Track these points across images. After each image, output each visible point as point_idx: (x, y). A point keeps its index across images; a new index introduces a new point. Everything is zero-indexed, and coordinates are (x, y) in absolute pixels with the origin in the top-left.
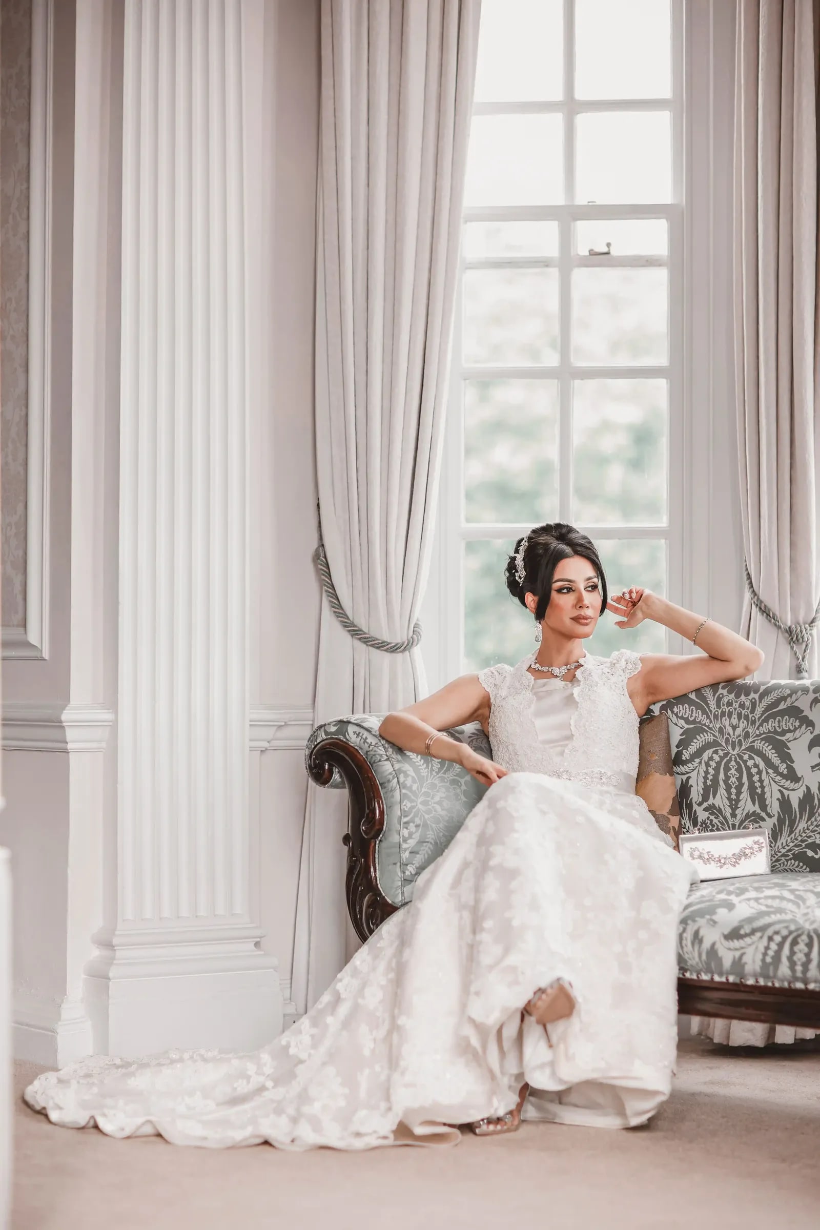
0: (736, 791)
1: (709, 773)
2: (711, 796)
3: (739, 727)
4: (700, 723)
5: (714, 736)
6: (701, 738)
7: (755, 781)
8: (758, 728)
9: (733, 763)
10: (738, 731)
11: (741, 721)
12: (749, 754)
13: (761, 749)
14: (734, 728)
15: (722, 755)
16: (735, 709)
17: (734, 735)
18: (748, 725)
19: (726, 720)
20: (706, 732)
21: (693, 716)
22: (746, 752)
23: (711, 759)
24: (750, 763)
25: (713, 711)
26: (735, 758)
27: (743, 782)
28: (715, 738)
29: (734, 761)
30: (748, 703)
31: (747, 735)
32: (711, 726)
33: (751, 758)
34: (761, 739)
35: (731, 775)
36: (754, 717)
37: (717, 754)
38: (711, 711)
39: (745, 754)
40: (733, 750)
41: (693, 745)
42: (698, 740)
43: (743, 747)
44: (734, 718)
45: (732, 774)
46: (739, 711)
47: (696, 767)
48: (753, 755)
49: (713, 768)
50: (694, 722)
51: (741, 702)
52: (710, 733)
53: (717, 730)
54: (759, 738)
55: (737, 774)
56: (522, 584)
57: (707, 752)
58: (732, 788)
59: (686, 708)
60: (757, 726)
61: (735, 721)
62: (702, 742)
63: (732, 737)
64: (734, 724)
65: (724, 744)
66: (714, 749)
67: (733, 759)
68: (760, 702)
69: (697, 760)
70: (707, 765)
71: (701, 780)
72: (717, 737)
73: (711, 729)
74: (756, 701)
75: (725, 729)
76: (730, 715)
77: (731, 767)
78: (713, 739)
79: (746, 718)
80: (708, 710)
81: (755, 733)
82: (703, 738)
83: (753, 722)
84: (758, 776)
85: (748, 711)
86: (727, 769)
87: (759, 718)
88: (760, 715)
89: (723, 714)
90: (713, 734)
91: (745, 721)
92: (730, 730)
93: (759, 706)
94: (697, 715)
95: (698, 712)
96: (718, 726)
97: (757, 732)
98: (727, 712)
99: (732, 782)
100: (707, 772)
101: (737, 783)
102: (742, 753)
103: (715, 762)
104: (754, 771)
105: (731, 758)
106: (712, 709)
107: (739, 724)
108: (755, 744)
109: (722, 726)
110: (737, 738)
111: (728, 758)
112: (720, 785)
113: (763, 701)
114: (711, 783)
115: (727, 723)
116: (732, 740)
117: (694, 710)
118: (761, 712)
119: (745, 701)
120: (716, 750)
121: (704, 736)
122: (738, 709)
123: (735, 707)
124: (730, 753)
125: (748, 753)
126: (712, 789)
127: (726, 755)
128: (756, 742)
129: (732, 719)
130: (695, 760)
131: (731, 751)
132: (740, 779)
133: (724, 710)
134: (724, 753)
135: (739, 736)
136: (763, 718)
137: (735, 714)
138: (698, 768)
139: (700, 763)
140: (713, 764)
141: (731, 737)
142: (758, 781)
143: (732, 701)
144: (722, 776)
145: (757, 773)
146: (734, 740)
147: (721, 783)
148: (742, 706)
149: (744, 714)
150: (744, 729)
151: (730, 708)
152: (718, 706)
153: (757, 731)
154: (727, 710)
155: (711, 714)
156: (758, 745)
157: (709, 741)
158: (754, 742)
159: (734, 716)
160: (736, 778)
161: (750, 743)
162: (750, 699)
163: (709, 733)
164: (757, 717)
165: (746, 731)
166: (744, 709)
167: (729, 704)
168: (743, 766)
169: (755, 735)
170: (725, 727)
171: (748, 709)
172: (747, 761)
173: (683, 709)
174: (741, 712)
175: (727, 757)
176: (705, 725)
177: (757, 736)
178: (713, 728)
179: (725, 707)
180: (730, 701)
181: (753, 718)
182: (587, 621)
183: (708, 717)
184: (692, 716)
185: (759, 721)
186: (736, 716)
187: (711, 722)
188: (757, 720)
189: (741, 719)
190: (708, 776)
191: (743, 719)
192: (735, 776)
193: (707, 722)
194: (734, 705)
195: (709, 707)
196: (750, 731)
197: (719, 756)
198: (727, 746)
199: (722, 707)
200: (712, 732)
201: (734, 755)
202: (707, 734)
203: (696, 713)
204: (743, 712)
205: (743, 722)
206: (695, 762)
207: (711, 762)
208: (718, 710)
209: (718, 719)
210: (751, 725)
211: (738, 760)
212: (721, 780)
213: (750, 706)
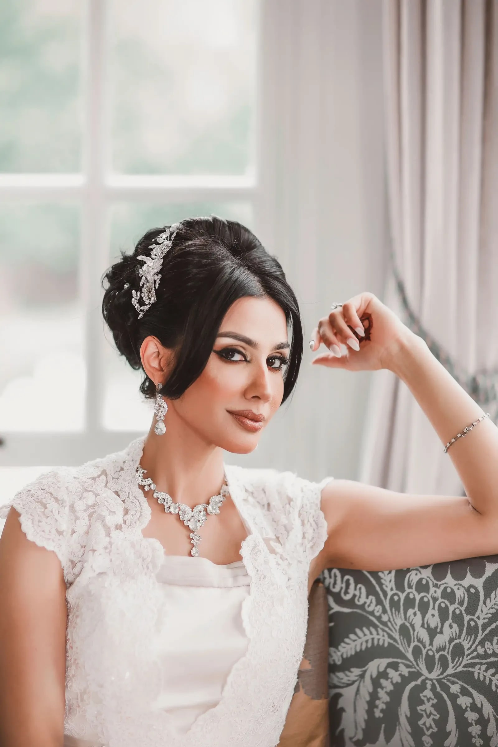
0: (432, 742)
1: (379, 699)
2: (382, 737)
3: (441, 632)
4: (362, 607)
5: (390, 637)
6: (365, 635)
7: (473, 734)
8: (482, 643)
9: (428, 693)
10: (440, 640)
11: (447, 624)
12: (462, 686)
13: (487, 681)
14: (433, 633)
15: (407, 675)
16: (435, 600)
17: (431, 644)
18: (461, 631)
19: (415, 614)
20: (376, 627)
21: (348, 593)
22: (456, 680)
23: (383, 675)
24: (464, 701)
25: (390, 594)
26: (433, 685)
27: (448, 730)
28: (392, 642)
29: (431, 690)
30: (460, 593)
31: (458, 651)
32: (385, 618)
33: (465, 692)
34: (486, 663)
35: (423, 713)
36: (475, 622)
37: (397, 670)
38: (385, 594)
39: (453, 683)
40: (430, 670)
41: (348, 644)
42: (360, 638)
43: (450, 671)
44: (433, 615)
45: (425, 711)
46: (443, 605)
47: (354, 682)
48: (470, 688)
49: (386, 692)
50: (351, 603)
51: (446, 588)
52: (383, 630)
53: (398, 628)
54: (484, 661)
55: (435, 713)
56: (144, 315)
57: (377, 662)
58: (424, 734)
59: (335, 576)
60: (479, 638)
61: (434, 621)
62: (367, 641)
63: (428, 647)
64: (433, 626)
65: (410, 656)
66: (391, 660)
67: (429, 686)
68: (487, 595)
69: (356, 671)
70: (376, 683)
71: (362, 707)
72: (395, 640)
73: (385, 624)
74: (477, 591)
75: (414, 630)
76: (424, 607)
77: (425, 699)
78: (389, 643)
79: (458, 619)
80: (378, 588)
81: (475, 650)
82: (369, 637)
83: (473, 631)
84: (479, 727)
85: (463, 609)
86: (415, 700)
87: (485, 626)
88: (487, 620)
89: (409, 603)
90: (388, 634)
91: (455, 626)
92: (424, 635)
93: (485, 603)
94: (357, 593)
95: (360, 589)
96: (399, 621)
97: (480, 650)
98: (417, 601)
99: (424, 724)
100: (374, 696)
101: (436, 730)
102: (448, 680)
103: (392, 682)
104: (471, 716)
105: (424, 682)
106: (388, 590)
107: (442, 627)
108: (476, 670)
109: (408, 625)
110: (438, 651)
111: (419, 682)
112: (400, 724)
113: (493, 595)
114: (381, 715)
115: (417, 620)
116: (427, 653)
117: (352, 581)
118: (490, 616)
119: (455, 588)
120: (393, 662)
121: (371, 633)
122: (440, 600)
123: (435, 595)
124: (421, 675)
125: (460, 683)
126: (383, 725)
127: (415, 675)
128: (478, 667)
129: (428, 615)
130: (352, 669)
131: (424, 671)
132: (442, 722)
133: (411, 596)
134: (409, 672)
135: (443, 649)
136: (493, 626)
137: (434, 608)
138: (356, 684)
139: (362, 676)
140: (387, 685)
141: (425, 647)
142: (479, 736)
143: (427, 582)
144: (404, 709)
145: (478, 722)
146: (431, 653)
147: (403, 720)
148: (449, 596)
149: (454, 612)
150: (451, 640)
151: (423, 594)
152: (400, 586)
153: (479, 647)
154: (418, 597)
155: (386, 598)
156: (479, 672)
157: (381, 643)
158: (473, 665)
159: (430, 612)
160: (434, 720)
161: (464, 667)
162: (466, 586)
163: (380, 631)
164: (480, 623)
165: (457, 644)
166: (452, 603)
167: (422, 587)
168: (449, 703)
169: (475, 654)
170: (413, 626)
171: (461, 603)
172: (458, 697)
173: (330, 577)
174: (447, 607)
175: (416, 680)
176: (372, 613)
177: (479, 656)
178: (389, 624)
179: (413, 590)
180: (424, 582)
181: (472, 624)
182: (257, 425)
183: (379, 602)
184: (346, 593)
185: (484, 630)
186: (436, 613)
187: (384, 611)
188: (480, 628)
189: (447, 619)
190: (377, 702)
191: (450, 621)
192: (432, 717)
193: (378, 610)
194: (432, 589)
195: (381, 585)
196: (466, 645)
197: (400, 675)
198: (416, 661)
199: (408, 590)
200: (387, 629)
201: (431, 680)
202: (377, 631)
203: (355, 589)
204: (451, 608)
205: (451, 627)
206: (351, 672)
207: (383, 681)
208: (400, 593)
209: (398, 610)
210: (467, 634)
211: (439, 689)
212: (404, 715)
213: (466, 596)
